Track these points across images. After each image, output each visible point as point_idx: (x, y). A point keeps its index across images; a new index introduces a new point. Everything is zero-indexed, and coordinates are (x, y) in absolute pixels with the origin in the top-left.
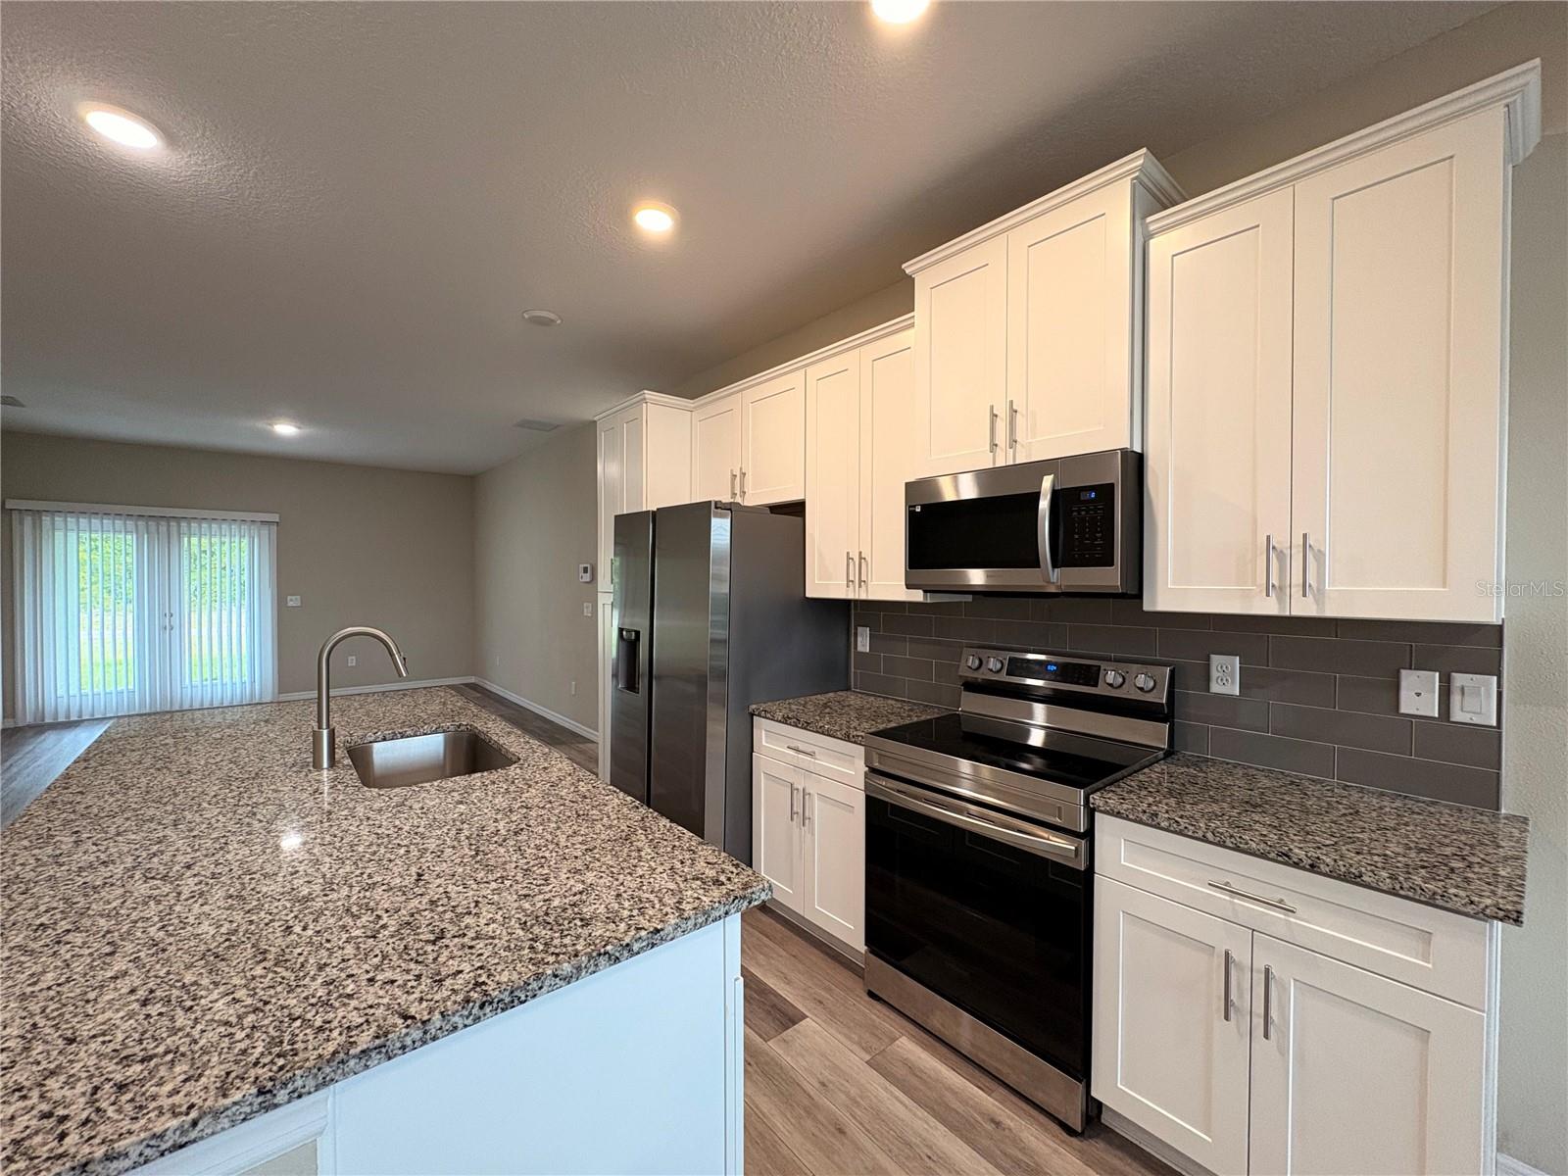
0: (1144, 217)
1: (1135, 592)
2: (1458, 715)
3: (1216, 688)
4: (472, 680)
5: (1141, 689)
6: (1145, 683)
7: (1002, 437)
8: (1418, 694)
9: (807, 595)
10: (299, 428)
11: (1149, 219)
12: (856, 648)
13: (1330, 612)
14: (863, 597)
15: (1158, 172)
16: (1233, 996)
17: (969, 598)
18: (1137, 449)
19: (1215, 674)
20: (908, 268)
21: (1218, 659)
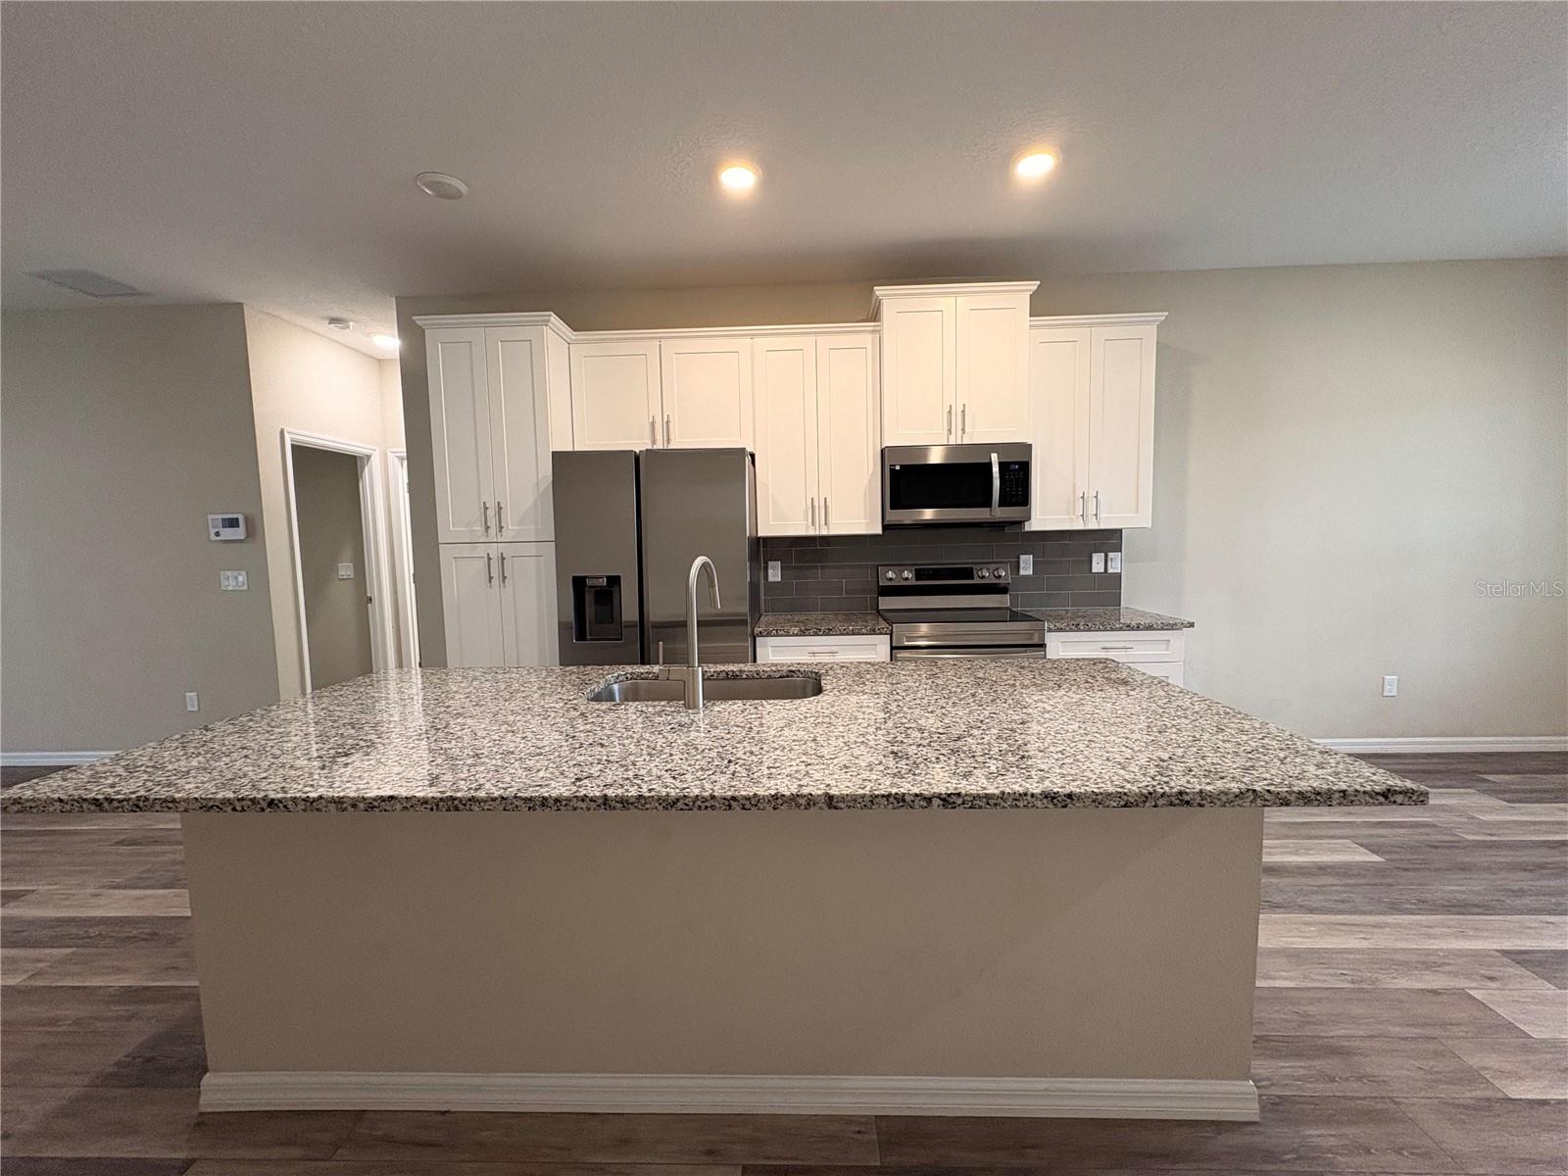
0: (1036, 316)
2: (1110, 571)
3: (1023, 572)
5: (998, 577)
6: (999, 574)
7: (955, 427)
8: (1097, 564)
9: (759, 534)
11: (1039, 318)
12: (766, 579)
14: (825, 533)
18: (1029, 443)
19: (1022, 565)
20: (879, 291)
21: (1022, 557)
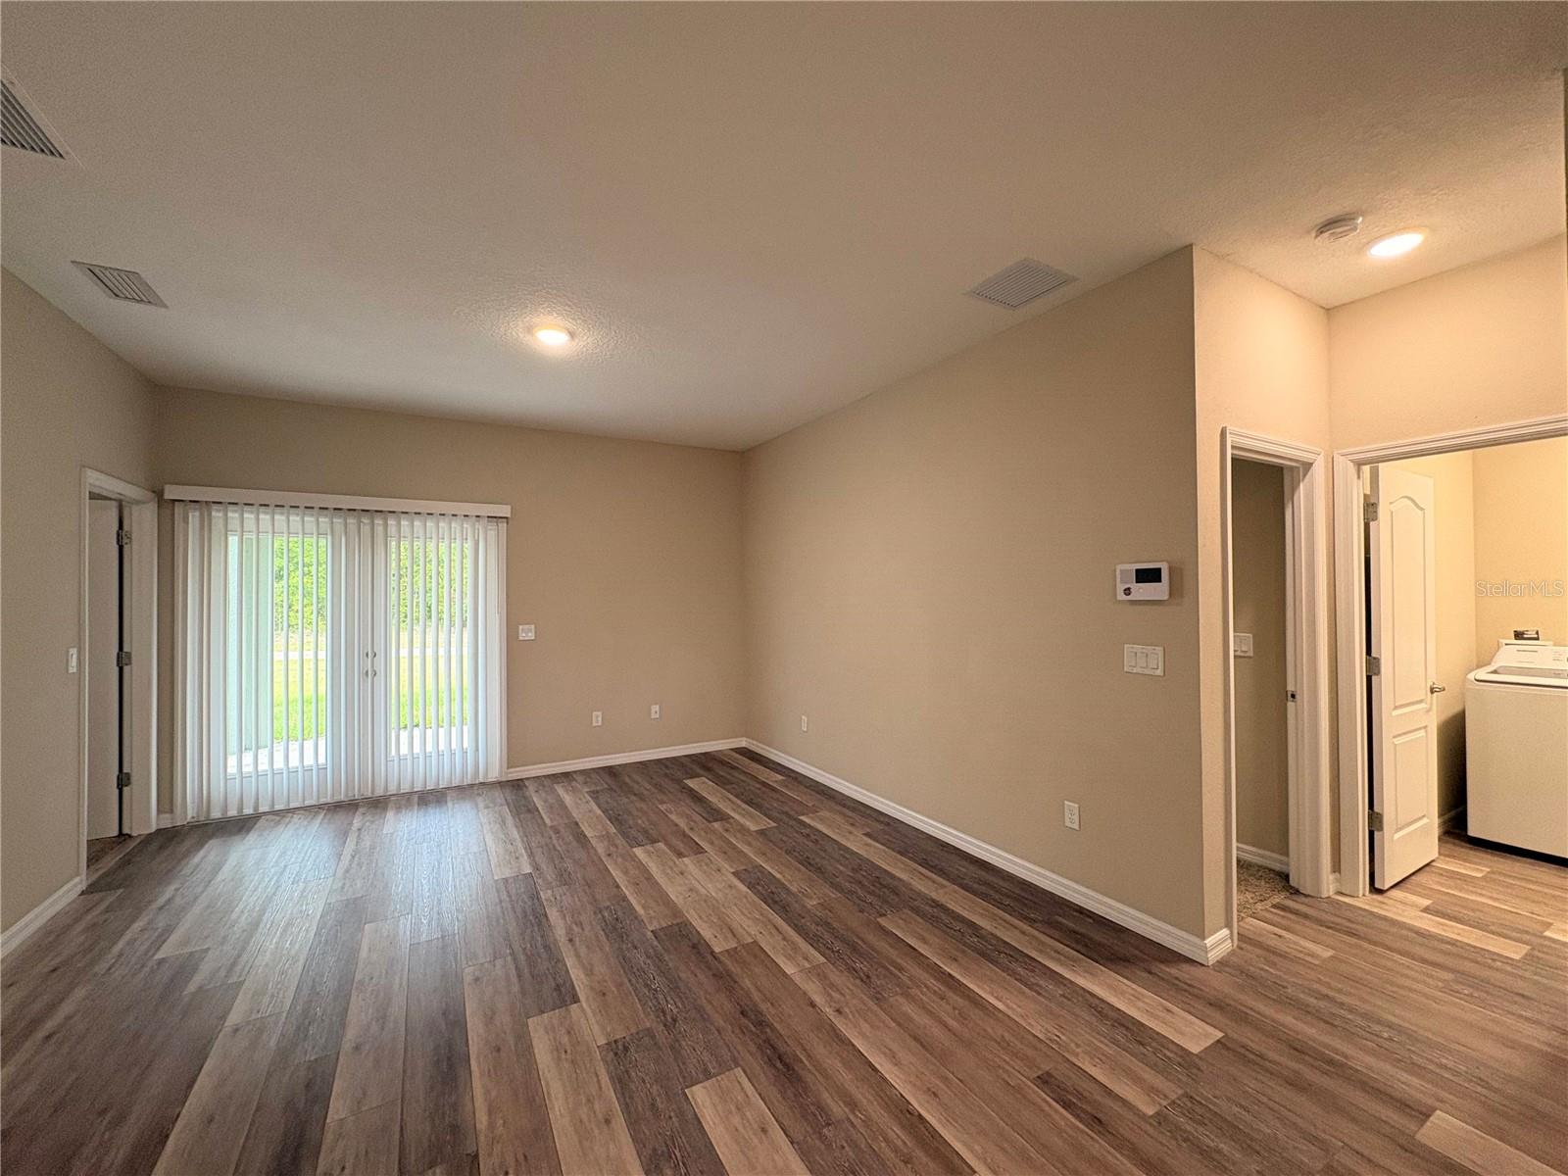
4: (743, 743)
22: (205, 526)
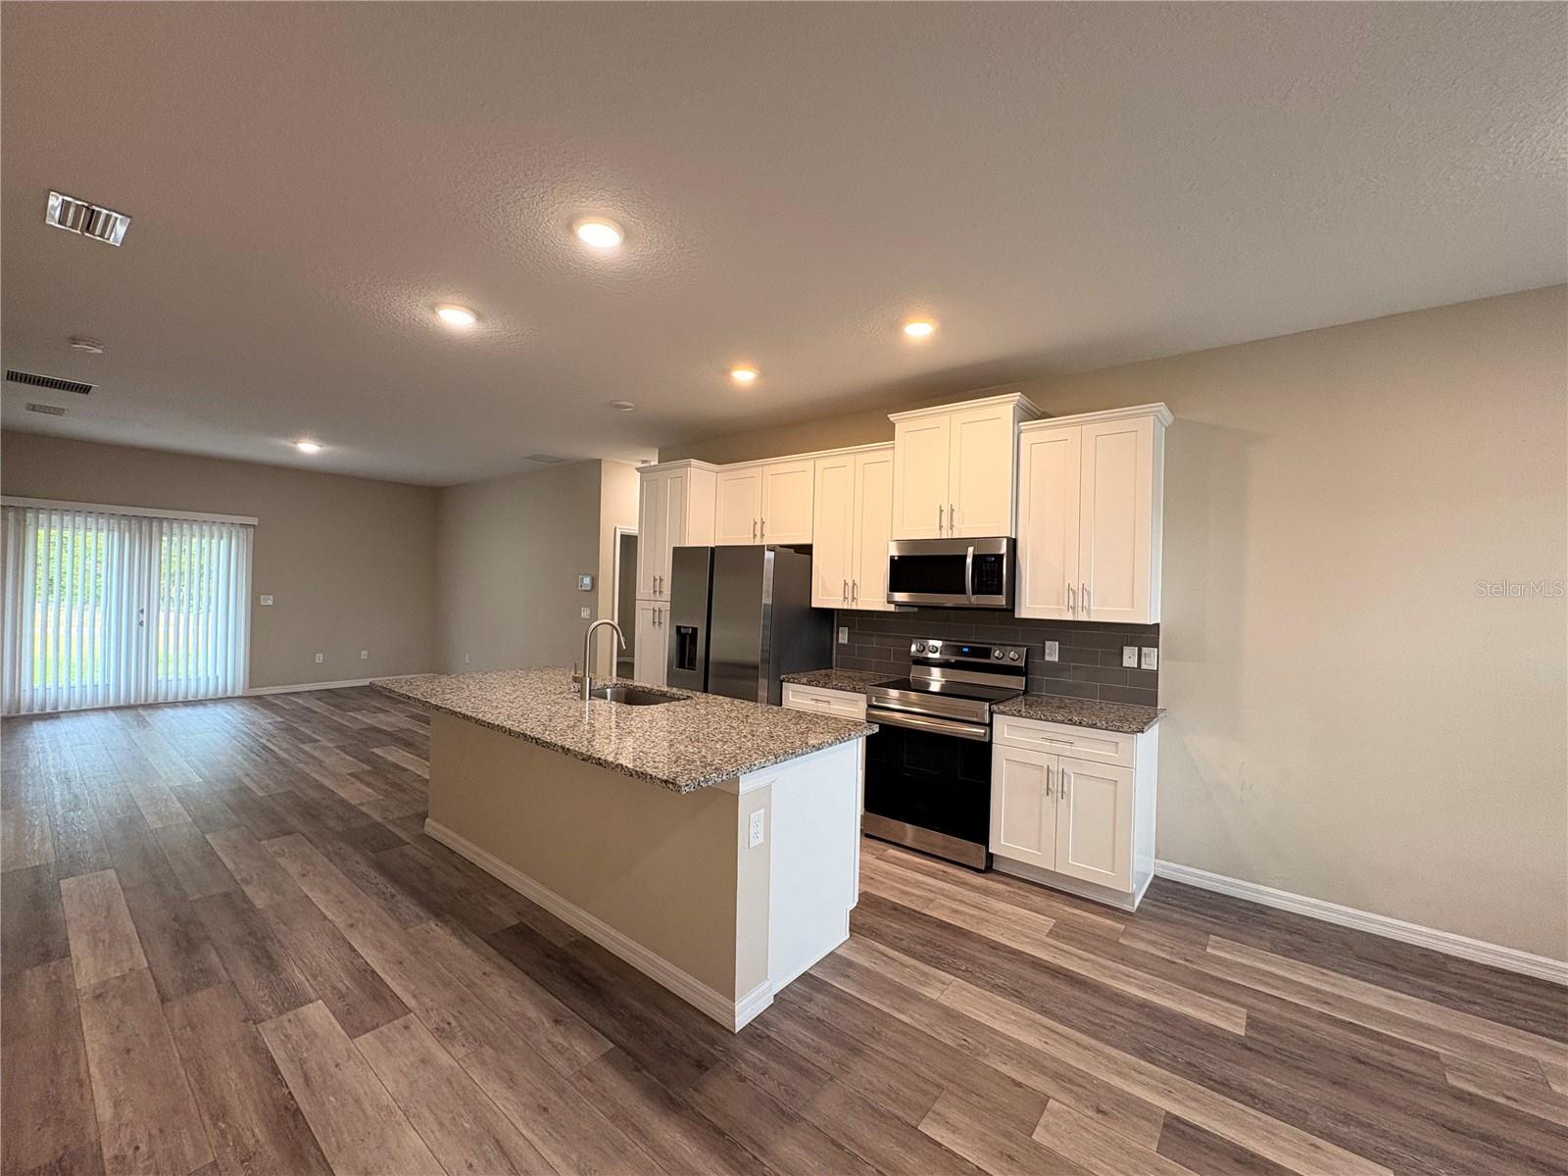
0: (1018, 423)
1: (1010, 608)
2: (1144, 666)
3: (1047, 658)
5: (1012, 659)
6: (1013, 656)
7: (945, 523)
8: (1130, 657)
9: (813, 606)
10: (321, 446)
11: (1021, 424)
12: (837, 640)
13: (1093, 619)
14: (854, 607)
15: (1025, 401)
16: (1050, 786)
17: (916, 610)
18: (1014, 537)
19: (1047, 651)
20: (892, 417)
21: (1048, 643)
22: (21, 525)
